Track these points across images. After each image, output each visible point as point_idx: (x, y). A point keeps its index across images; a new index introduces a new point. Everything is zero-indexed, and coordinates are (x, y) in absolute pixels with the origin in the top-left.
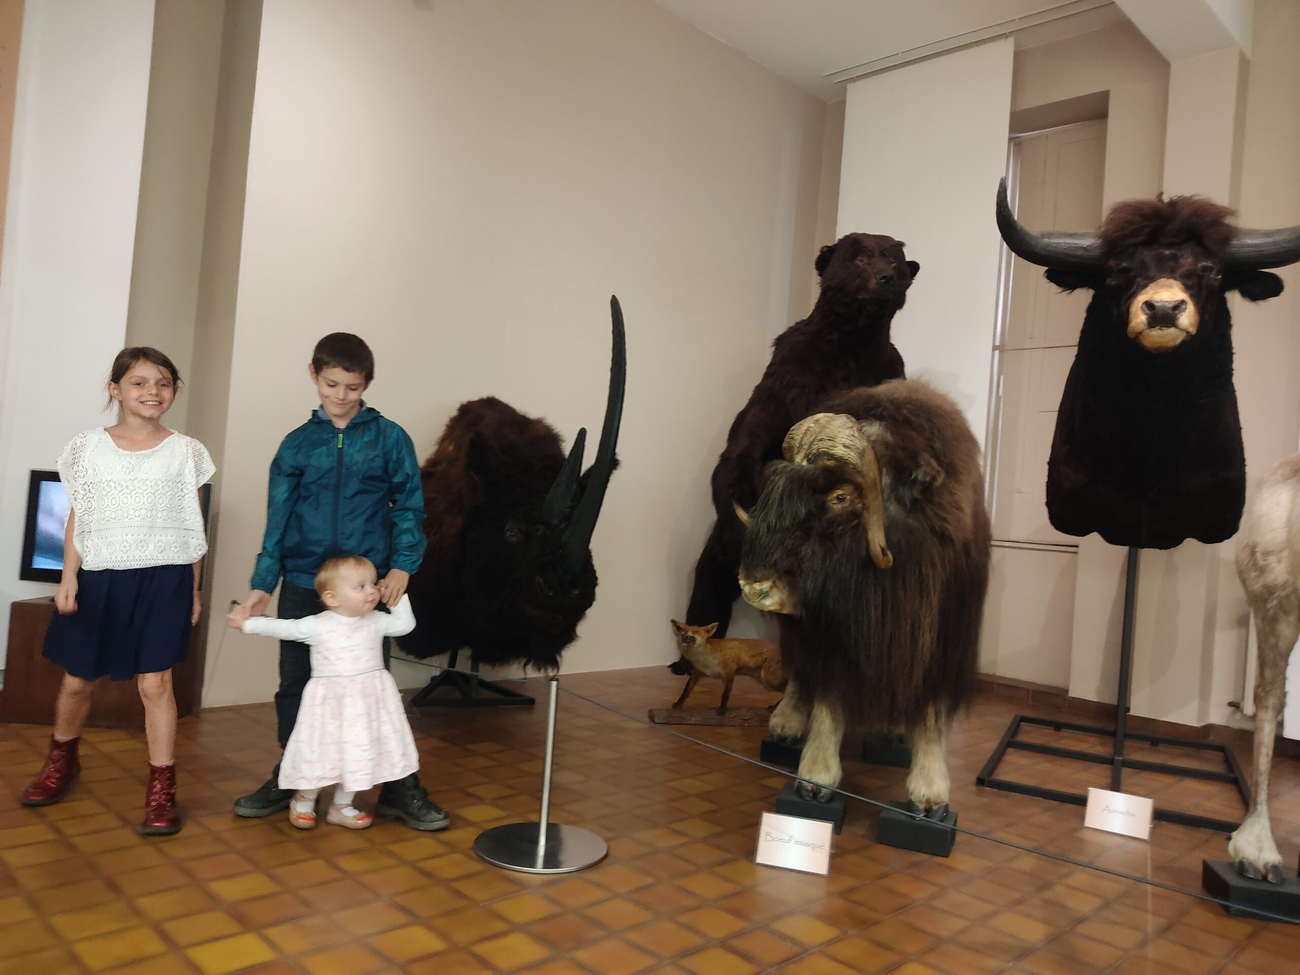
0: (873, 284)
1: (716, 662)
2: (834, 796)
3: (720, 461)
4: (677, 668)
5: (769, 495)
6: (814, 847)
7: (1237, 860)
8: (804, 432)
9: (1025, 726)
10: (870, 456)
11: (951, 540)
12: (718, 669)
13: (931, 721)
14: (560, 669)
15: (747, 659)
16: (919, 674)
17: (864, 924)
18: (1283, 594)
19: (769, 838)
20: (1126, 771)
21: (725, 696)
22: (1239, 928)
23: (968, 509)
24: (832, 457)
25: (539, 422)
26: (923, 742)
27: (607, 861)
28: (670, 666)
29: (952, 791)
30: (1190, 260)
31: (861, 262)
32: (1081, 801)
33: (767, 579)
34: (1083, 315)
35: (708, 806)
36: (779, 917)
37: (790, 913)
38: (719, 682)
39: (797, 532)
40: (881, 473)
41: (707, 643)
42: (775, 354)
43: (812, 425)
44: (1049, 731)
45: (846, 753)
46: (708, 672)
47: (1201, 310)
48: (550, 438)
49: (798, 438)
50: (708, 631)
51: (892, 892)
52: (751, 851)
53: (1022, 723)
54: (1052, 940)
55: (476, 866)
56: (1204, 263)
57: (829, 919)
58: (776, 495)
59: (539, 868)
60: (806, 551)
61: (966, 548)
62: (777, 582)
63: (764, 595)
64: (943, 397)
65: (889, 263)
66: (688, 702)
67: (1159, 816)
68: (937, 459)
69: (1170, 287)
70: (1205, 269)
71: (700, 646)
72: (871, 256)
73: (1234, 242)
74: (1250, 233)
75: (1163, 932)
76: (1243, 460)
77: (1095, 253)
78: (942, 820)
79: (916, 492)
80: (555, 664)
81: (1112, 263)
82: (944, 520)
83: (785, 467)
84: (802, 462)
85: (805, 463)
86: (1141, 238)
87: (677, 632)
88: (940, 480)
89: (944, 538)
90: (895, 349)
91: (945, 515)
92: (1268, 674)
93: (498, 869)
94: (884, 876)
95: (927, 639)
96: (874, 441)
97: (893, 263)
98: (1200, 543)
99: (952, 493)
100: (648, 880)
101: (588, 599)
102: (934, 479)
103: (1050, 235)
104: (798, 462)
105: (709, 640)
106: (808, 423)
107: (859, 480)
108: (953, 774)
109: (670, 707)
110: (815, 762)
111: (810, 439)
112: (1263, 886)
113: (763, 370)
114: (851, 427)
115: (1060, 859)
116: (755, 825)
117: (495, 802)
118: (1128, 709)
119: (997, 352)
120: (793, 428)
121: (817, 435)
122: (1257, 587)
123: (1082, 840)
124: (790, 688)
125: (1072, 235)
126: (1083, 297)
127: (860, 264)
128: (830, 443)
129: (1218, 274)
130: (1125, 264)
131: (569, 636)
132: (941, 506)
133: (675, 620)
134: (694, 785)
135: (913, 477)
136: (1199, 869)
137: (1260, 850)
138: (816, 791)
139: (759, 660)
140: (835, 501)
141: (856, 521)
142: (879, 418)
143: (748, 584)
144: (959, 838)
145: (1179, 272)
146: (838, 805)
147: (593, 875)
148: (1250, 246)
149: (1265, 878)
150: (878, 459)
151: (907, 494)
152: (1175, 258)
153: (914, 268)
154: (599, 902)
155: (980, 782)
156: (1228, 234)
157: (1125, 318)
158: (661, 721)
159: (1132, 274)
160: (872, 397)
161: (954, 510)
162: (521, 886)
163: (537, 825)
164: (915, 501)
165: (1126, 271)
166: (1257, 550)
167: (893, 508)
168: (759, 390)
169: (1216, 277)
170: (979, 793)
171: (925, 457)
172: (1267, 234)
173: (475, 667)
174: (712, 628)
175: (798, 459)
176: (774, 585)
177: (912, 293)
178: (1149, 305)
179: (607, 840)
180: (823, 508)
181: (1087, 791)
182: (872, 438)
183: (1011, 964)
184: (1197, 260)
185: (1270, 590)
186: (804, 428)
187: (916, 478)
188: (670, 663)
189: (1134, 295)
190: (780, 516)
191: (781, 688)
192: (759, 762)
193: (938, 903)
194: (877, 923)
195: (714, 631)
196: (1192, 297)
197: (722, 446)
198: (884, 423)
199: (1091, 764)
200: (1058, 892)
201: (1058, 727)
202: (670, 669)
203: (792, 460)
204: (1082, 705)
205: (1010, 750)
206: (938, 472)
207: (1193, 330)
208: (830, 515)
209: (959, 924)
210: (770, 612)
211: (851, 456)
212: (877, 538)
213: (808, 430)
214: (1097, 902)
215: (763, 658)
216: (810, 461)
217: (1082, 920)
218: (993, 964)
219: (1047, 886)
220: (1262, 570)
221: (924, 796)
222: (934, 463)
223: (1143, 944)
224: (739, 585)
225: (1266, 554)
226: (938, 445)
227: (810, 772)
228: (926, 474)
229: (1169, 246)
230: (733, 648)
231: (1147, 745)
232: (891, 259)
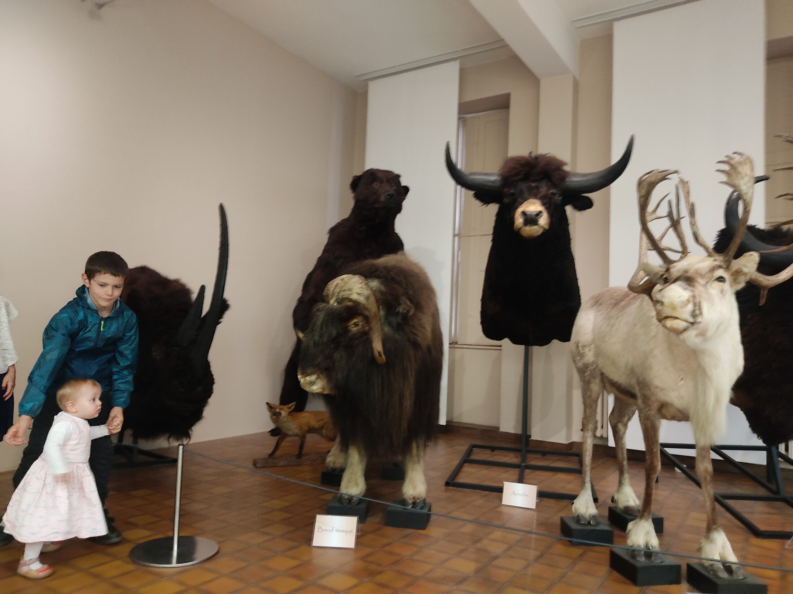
0: (382, 198)
1: (295, 426)
2: (360, 501)
3: (298, 303)
4: (273, 432)
5: (315, 323)
6: (346, 532)
7: (576, 515)
8: (334, 286)
9: (475, 450)
10: (372, 299)
11: (420, 346)
12: (296, 431)
13: (414, 451)
14: (191, 438)
15: (314, 423)
16: (405, 424)
17: (372, 574)
18: (592, 368)
19: (320, 530)
20: (527, 471)
21: (301, 447)
22: (576, 551)
23: (429, 328)
24: (351, 300)
25: (176, 282)
26: (411, 463)
27: (218, 555)
28: (270, 431)
29: (428, 491)
30: (545, 189)
31: (376, 185)
32: (500, 490)
33: (314, 374)
34: (494, 219)
35: (287, 515)
36: (323, 577)
37: (331, 573)
38: (297, 438)
39: (332, 345)
40: (379, 309)
41: (288, 415)
42: (329, 238)
43: (339, 282)
44: (488, 452)
45: (368, 475)
46: (290, 433)
47: (551, 216)
48: (184, 291)
49: (332, 289)
50: (289, 408)
51: (391, 553)
52: (310, 539)
53: (473, 449)
54: (478, 571)
55: (131, 567)
56: (551, 191)
57: (355, 574)
58: (319, 323)
59: (174, 564)
60: (337, 356)
61: (429, 349)
62: (320, 375)
63: (312, 383)
64: (416, 265)
65: (392, 187)
66: (278, 453)
67: (541, 495)
68: (410, 300)
69: (534, 204)
70: (553, 194)
71: (284, 417)
72: (382, 182)
73: (567, 180)
74: (576, 175)
75: (538, 559)
76: (580, 296)
77: (498, 184)
78: (422, 508)
79: (399, 319)
80: (188, 436)
81: (506, 190)
82: (415, 334)
83: (324, 307)
84: (334, 304)
85: (335, 304)
86: (521, 177)
87: (269, 410)
88: (411, 312)
89: (416, 345)
90: (398, 237)
91: (415, 331)
92: (588, 411)
93: (144, 568)
94: (388, 544)
95: (408, 403)
96: (375, 291)
97: (394, 187)
98: (560, 342)
99: (420, 320)
100: (243, 564)
101: (208, 392)
102: (408, 311)
103: (474, 174)
104: (331, 304)
105: (290, 413)
106: (337, 281)
107: (366, 313)
108: (429, 482)
109: (266, 457)
110: (349, 481)
111: (337, 290)
112: (589, 528)
113: (322, 248)
114: (361, 283)
115: (487, 525)
116: (311, 524)
117: (145, 527)
118: (530, 436)
119: (456, 238)
120: (328, 284)
121: (343, 287)
122: (580, 365)
123: (501, 513)
124: (338, 439)
125: (486, 174)
126: (494, 208)
127: (376, 187)
128: (349, 292)
129: (560, 196)
130: (512, 191)
131: (197, 416)
132: (413, 326)
133: (269, 402)
134: (278, 503)
135: (396, 311)
136: (558, 522)
137: (587, 508)
138: (350, 499)
139: (321, 423)
140: (353, 326)
141: (365, 337)
142: (378, 277)
143: (302, 377)
144: (433, 518)
145: (539, 196)
146: (363, 506)
147: (208, 565)
148: (576, 182)
149: (589, 523)
150: (377, 301)
151: (394, 320)
152: (537, 188)
153: (406, 190)
154: (212, 580)
155: (447, 484)
156: (564, 175)
157: (512, 221)
158: (261, 466)
159: (515, 196)
160: (374, 265)
161: (421, 329)
162: (160, 576)
163: (172, 538)
164: (399, 324)
165: (513, 194)
166: (579, 345)
167: (387, 329)
168: (320, 259)
169: (558, 199)
170: (446, 491)
171: (403, 299)
172: (584, 175)
173: (135, 441)
174: (292, 406)
175: (332, 302)
176: (318, 377)
177: (406, 204)
178: (524, 213)
179: (219, 543)
180: (346, 330)
181: (503, 484)
182: (374, 289)
183: (455, 587)
184: (549, 190)
185: (586, 366)
186: (335, 284)
187: (398, 312)
188: (269, 430)
189: (517, 208)
190: (321, 336)
191: (333, 439)
192: (320, 486)
193: (416, 557)
194: (380, 573)
195: (293, 407)
196: (548, 209)
197: (299, 294)
198: (380, 280)
199: (508, 469)
200: (485, 543)
201: (493, 449)
202: (270, 433)
203: (328, 303)
204: (507, 436)
205: (466, 464)
206: (410, 308)
207: (547, 227)
208: (350, 334)
209: (428, 567)
210: (317, 393)
211: (361, 299)
212: (378, 346)
213: (337, 285)
214: (505, 546)
215: (324, 422)
216: (339, 303)
217: (495, 558)
218: (444, 588)
219: (480, 540)
220: (582, 355)
221: (412, 495)
222: (408, 303)
223: (526, 568)
224: (298, 378)
225: (584, 347)
226: (411, 292)
227: (346, 488)
228: (404, 309)
229: (534, 181)
230: (305, 417)
231: (540, 456)
232: (393, 185)
